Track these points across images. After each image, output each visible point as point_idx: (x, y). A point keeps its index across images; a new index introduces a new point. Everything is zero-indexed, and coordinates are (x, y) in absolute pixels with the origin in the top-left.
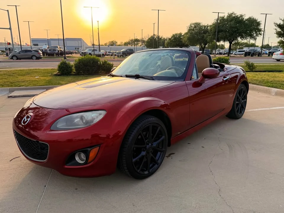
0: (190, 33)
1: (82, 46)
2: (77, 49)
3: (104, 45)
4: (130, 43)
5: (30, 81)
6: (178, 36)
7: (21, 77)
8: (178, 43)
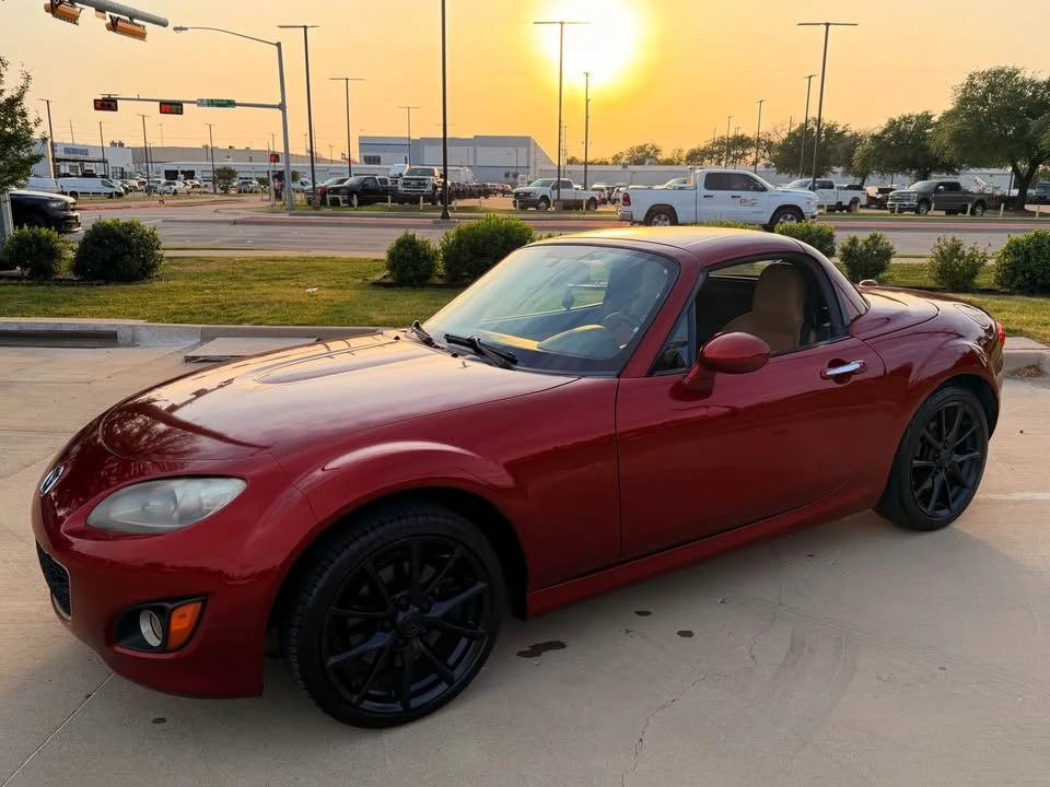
0: (969, 115)
1: (528, 167)
2: (511, 179)
3: (610, 161)
4: (712, 153)
5: (280, 302)
6: (912, 126)
7: (264, 285)
8: (910, 156)
